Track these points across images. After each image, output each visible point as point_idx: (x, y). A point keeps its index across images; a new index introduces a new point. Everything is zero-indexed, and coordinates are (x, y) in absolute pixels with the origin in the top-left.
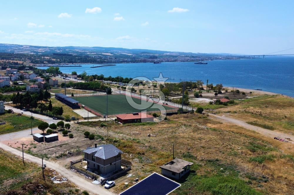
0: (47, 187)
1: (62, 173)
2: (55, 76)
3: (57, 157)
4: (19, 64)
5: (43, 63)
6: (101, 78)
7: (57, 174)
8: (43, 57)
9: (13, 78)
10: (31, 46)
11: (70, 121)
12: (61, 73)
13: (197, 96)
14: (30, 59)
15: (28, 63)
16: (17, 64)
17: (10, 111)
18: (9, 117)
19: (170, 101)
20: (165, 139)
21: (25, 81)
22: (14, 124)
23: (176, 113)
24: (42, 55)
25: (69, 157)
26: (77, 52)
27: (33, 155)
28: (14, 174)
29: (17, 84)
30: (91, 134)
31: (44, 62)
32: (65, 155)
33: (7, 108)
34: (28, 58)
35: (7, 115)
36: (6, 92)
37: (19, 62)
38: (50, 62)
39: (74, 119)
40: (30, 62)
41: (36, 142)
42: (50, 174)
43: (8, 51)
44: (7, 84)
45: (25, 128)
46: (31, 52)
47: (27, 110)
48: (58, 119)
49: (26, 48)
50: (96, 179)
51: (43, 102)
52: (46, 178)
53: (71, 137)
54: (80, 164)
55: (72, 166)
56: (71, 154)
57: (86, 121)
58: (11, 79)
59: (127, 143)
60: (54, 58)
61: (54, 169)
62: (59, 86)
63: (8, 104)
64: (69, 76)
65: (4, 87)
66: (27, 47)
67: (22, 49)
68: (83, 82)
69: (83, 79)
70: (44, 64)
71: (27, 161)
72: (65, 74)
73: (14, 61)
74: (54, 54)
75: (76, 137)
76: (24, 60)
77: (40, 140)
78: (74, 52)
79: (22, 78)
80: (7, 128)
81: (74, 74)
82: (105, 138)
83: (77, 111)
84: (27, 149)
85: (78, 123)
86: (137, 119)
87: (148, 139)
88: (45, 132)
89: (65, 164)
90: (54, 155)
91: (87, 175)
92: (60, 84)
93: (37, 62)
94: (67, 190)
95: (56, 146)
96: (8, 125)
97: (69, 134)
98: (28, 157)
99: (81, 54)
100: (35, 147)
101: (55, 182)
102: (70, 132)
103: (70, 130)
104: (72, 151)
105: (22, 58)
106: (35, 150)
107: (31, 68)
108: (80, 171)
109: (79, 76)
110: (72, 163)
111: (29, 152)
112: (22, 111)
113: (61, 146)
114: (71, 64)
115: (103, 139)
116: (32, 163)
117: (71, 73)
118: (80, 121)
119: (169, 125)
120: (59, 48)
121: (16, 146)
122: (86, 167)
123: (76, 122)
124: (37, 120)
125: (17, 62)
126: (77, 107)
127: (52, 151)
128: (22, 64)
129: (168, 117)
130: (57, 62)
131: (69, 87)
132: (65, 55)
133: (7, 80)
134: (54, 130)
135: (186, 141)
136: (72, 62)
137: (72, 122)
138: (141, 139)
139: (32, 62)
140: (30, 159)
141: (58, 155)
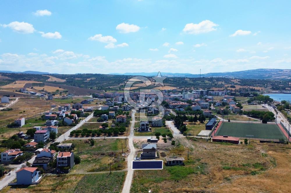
5: (284, 89)
8: (288, 83)
14: (273, 85)
16: (254, 90)
31: (286, 88)
34: (271, 84)
40: (270, 89)
43: (265, 76)
46: (288, 77)
49: (285, 73)
66: (287, 72)
67: (281, 73)
70: (286, 90)
76: (266, 86)
105: (266, 84)
125: (254, 89)
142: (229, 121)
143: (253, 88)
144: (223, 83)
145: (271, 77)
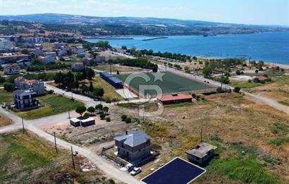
0: (75, 176)
1: (93, 160)
2: (104, 51)
3: (90, 143)
4: (70, 36)
6: (150, 53)
7: (87, 161)
8: (94, 29)
9: (60, 53)
10: (83, 17)
11: (110, 103)
12: (110, 47)
13: (238, 73)
14: (81, 30)
15: (78, 36)
16: (67, 36)
17: (51, 92)
18: (50, 98)
19: (212, 79)
20: (197, 121)
21: (73, 56)
22: (53, 106)
23: (214, 93)
24: (93, 27)
25: (103, 142)
26: (130, 23)
27: (67, 141)
28: (44, 162)
29: (63, 60)
30: (128, 117)
31: (96, 34)
32: (98, 141)
33: (49, 88)
34: (79, 30)
35: (48, 96)
36: (50, 69)
37: (69, 34)
38: (101, 34)
39: (114, 101)
40: (80, 34)
41: (73, 127)
42: (80, 162)
44: (52, 60)
45: (63, 111)
47: (69, 91)
48: (99, 100)
49: (77, 19)
50: (124, 166)
51: (87, 81)
52: (76, 167)
53: (108, 120)
54: (111, 150)
55: (103, 153)
56: (104, 140)
57: (126, 102)
58: (57, 54)
59: (161, 127)
60: (106, 30)
61: (86, 156)
62: (106, 62)
63: (51, 84)
64: (118, 50)
65: (48, 64)
67: (74, 19)
68: (131, 57)
69: (131, 54)
71: (60, 148)
72: (115, 48)
73: (64, 33)
74: (106, 25)
75: (113, 120)
76: (74, 32)
77: (77, 125)
78: (127, 23)
79: (69, 53)
80: (46, 111)
81: (124, 48)
82: (141, 121)
83: (119, 91)
84: (63, 134)
85: (118, 105)
86: (176, 100)
87: (182, 121)
88: (83, 115)
89: (97, 150)
90: (88, 141)
91: (116, 161)
92: (107, 60)
93: (88, 34)
94: (93, 178)
95: (92, 131)
96: (47, 108)
97: (106, 117)
98: (62, 144)
99: (134, 25)
100: (70, 133)
101: (84, 170)
102: (108, 115)
103: (108, 113)
104: (106, 136)
105: (73, 30)
106: (69, 136)
107: (80, 41)
108: (110, 158)
109: (128, 51)
110: (104, 149)
111: (64, 138)
112: (64, 92)
113: (96, 131)
114: (122, 37)
115: (139, 122)
116: (64, 150)
117: (121, 48)
118: (120, 103)
119: (205, 106)
120: (111, 19)
121: (51, 131)
122: (116, 153)
123: (116, 103)
124: (77, 101)
126: (120, 86)
127: (87, 136)
128: (72, 36)
129: (206, 97)
130: (109, 34)
131: (117, 63)
132: (117, 26)
133: (53, 55)
134: (93, 113)
135: (216, 123)
136: (124, 35)
137: (112, 104)
138: (175, 121)
139: (83, 34)
140: (64, 145)
141: (91, 141)
142: (118, 73)
143: (66, 34)
144: (23, 27)
145: (65, 22)
